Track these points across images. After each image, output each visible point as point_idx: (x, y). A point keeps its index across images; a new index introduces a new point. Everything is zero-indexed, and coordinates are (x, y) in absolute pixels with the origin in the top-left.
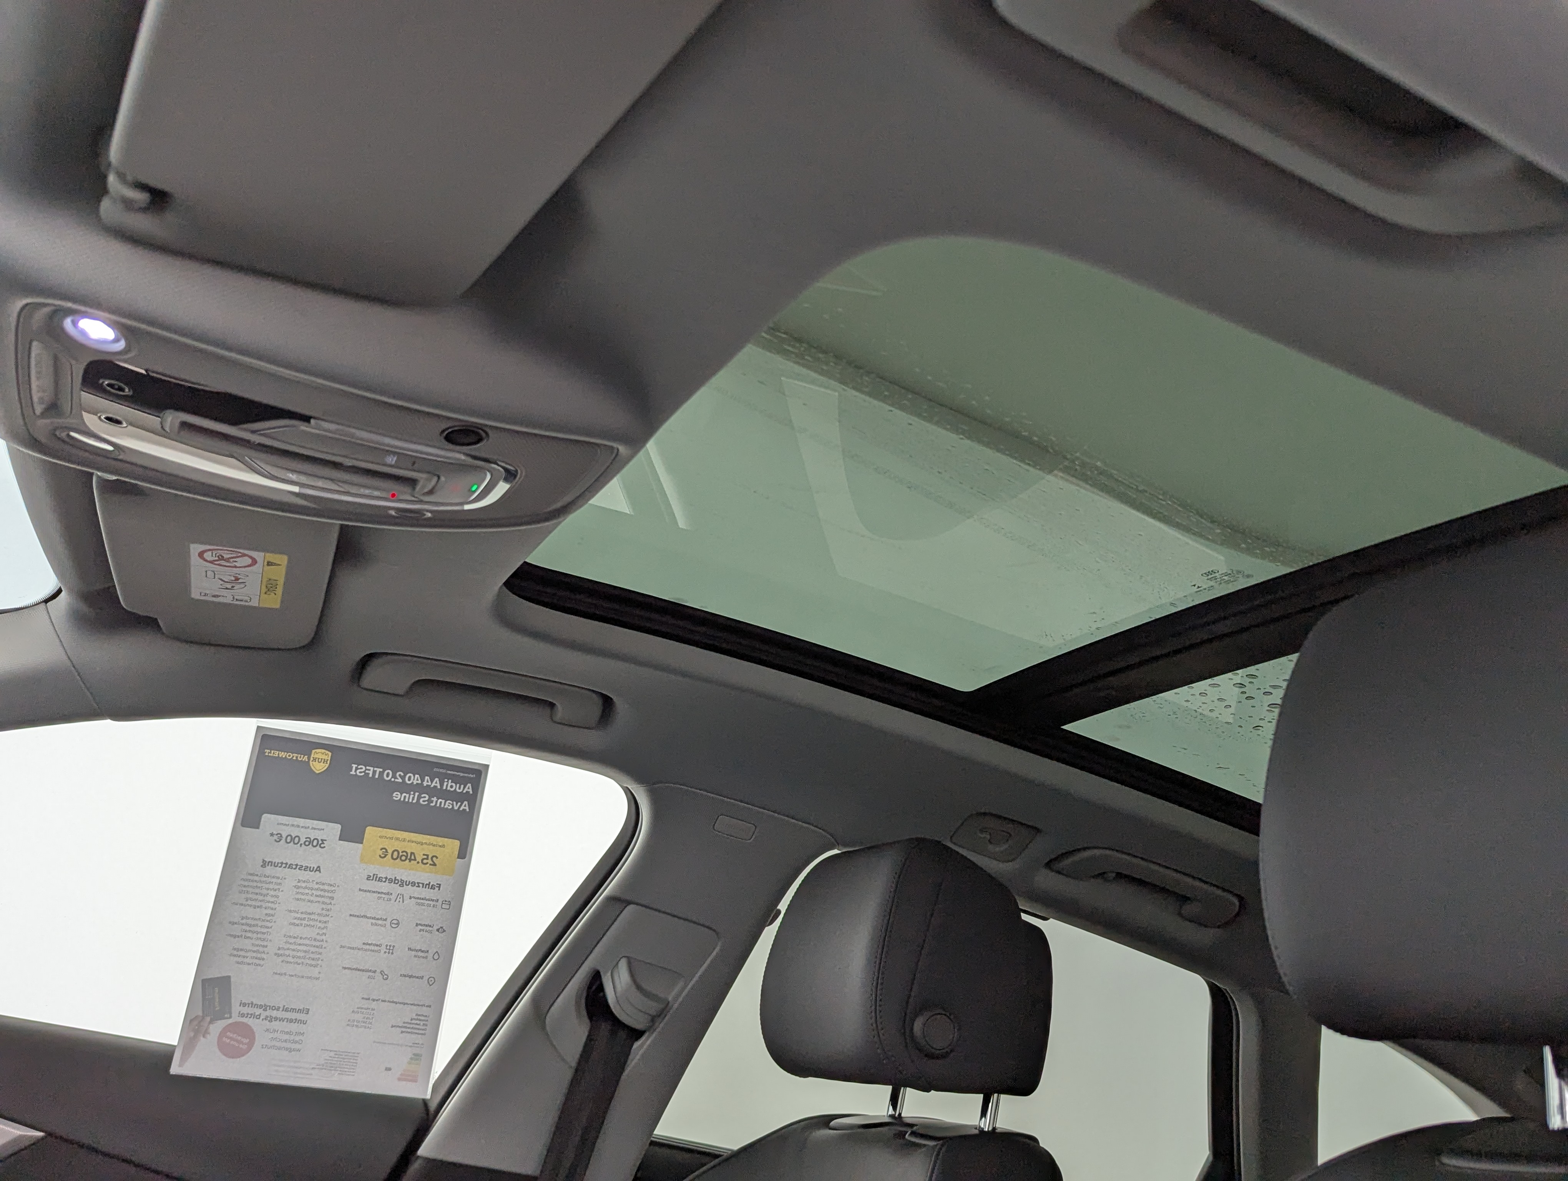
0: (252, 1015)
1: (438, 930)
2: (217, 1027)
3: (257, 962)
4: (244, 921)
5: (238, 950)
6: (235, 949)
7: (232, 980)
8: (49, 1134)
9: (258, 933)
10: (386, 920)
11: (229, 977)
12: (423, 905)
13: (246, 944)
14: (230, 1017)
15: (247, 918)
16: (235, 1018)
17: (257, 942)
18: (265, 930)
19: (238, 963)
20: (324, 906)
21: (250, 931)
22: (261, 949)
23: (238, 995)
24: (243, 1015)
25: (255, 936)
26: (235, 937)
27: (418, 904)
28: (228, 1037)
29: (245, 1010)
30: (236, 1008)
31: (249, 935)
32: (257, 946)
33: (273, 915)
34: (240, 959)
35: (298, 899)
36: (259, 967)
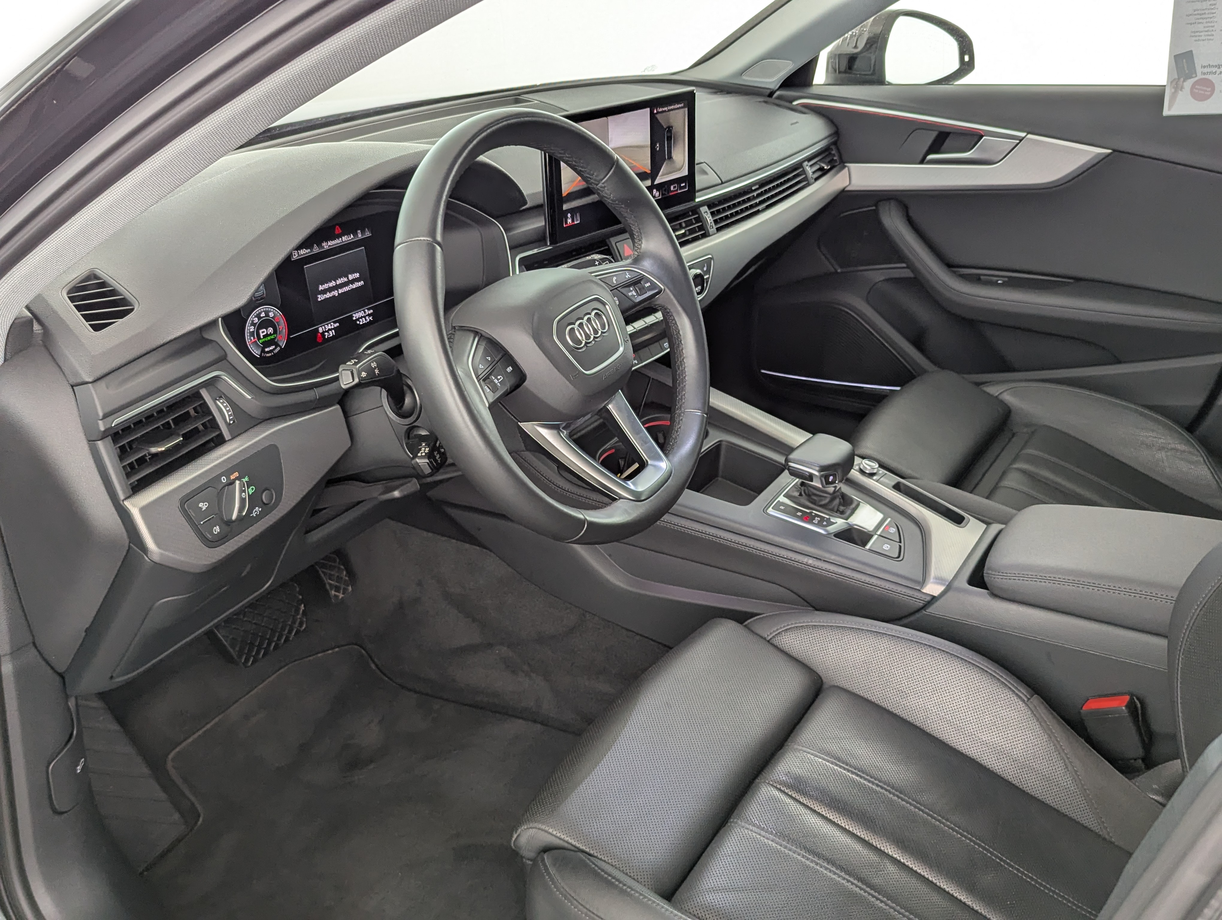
0: (1211, 73)
2: (1188, 84)
3: (1209, 37)
4: (1196, 12)
5: (1195, 32)
6: (1192, 32)
7: (1194, 52)
8: (1114, 151)
9: (1206, 18)
11: (1191, 51)
13: (1200, 27)
14: (1196, 76)
15: (1198, 10)
16: (1200, 76)
17: (1206, 25)
18: (1212, 16)
19: (1196, 41)
21: (1201, 18)
22: (1211, 29)
23: (1199, 62)
24: (1204, 74)
25: (1205, 21)
26: (1191, 24)
28: (1197, 89)
29: (1206, 70)
30: (1199, 70)
31: (1200, 21)
32: (1207, 27)
33: (1215, 4)
34: (1197, 38)
36: (1211, 42)
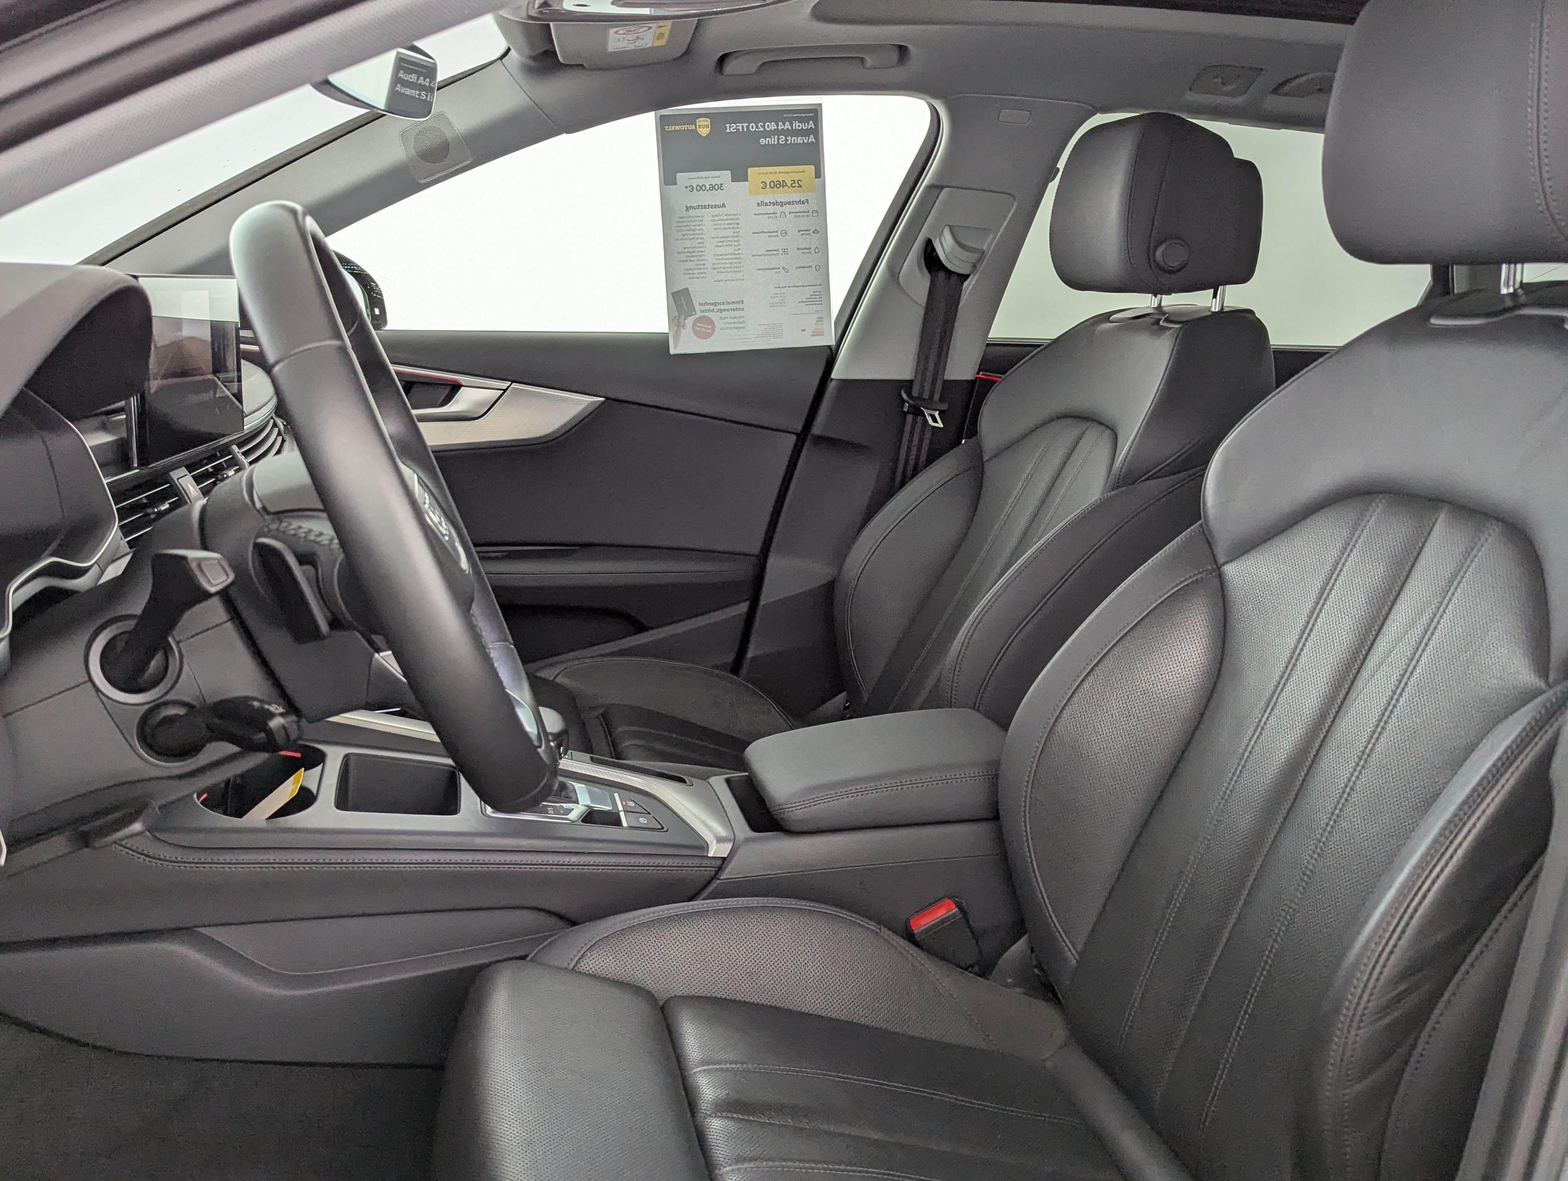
0: (709, 310)
1: (814, 232)
2: (690, 321)
3: (702, 275)
4: (686, 250)
5: (688, 270)
6: (685, 270)
7: (690, 290)
8: (607, 399)
9: (697, 256)
10: (777, 232)
11: (687, 289)
12: (800, 216)
13: (692, 265)
14: (696, 314)
15: (687, 248)
16: (699, 314)
17: (698, 263)
18: (701, 254)
19: (690, 278)
20: (734, 230)
21: (692, 256)
22: (702, 267)
23: (696, 300)
24: (703, 311)
25: (695, 259)
26: (683, 261)
27: (796, 217)
28: (699, 327)
29: (704, 308)
30: (698, 308)
31: (691, 259)
32: (699, 265)
33: (703, 243)
34: (691, 276)
35: (716, 229)
36: (704, 279)
